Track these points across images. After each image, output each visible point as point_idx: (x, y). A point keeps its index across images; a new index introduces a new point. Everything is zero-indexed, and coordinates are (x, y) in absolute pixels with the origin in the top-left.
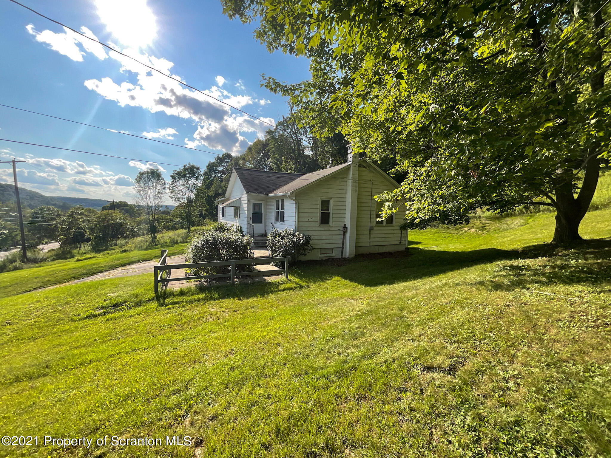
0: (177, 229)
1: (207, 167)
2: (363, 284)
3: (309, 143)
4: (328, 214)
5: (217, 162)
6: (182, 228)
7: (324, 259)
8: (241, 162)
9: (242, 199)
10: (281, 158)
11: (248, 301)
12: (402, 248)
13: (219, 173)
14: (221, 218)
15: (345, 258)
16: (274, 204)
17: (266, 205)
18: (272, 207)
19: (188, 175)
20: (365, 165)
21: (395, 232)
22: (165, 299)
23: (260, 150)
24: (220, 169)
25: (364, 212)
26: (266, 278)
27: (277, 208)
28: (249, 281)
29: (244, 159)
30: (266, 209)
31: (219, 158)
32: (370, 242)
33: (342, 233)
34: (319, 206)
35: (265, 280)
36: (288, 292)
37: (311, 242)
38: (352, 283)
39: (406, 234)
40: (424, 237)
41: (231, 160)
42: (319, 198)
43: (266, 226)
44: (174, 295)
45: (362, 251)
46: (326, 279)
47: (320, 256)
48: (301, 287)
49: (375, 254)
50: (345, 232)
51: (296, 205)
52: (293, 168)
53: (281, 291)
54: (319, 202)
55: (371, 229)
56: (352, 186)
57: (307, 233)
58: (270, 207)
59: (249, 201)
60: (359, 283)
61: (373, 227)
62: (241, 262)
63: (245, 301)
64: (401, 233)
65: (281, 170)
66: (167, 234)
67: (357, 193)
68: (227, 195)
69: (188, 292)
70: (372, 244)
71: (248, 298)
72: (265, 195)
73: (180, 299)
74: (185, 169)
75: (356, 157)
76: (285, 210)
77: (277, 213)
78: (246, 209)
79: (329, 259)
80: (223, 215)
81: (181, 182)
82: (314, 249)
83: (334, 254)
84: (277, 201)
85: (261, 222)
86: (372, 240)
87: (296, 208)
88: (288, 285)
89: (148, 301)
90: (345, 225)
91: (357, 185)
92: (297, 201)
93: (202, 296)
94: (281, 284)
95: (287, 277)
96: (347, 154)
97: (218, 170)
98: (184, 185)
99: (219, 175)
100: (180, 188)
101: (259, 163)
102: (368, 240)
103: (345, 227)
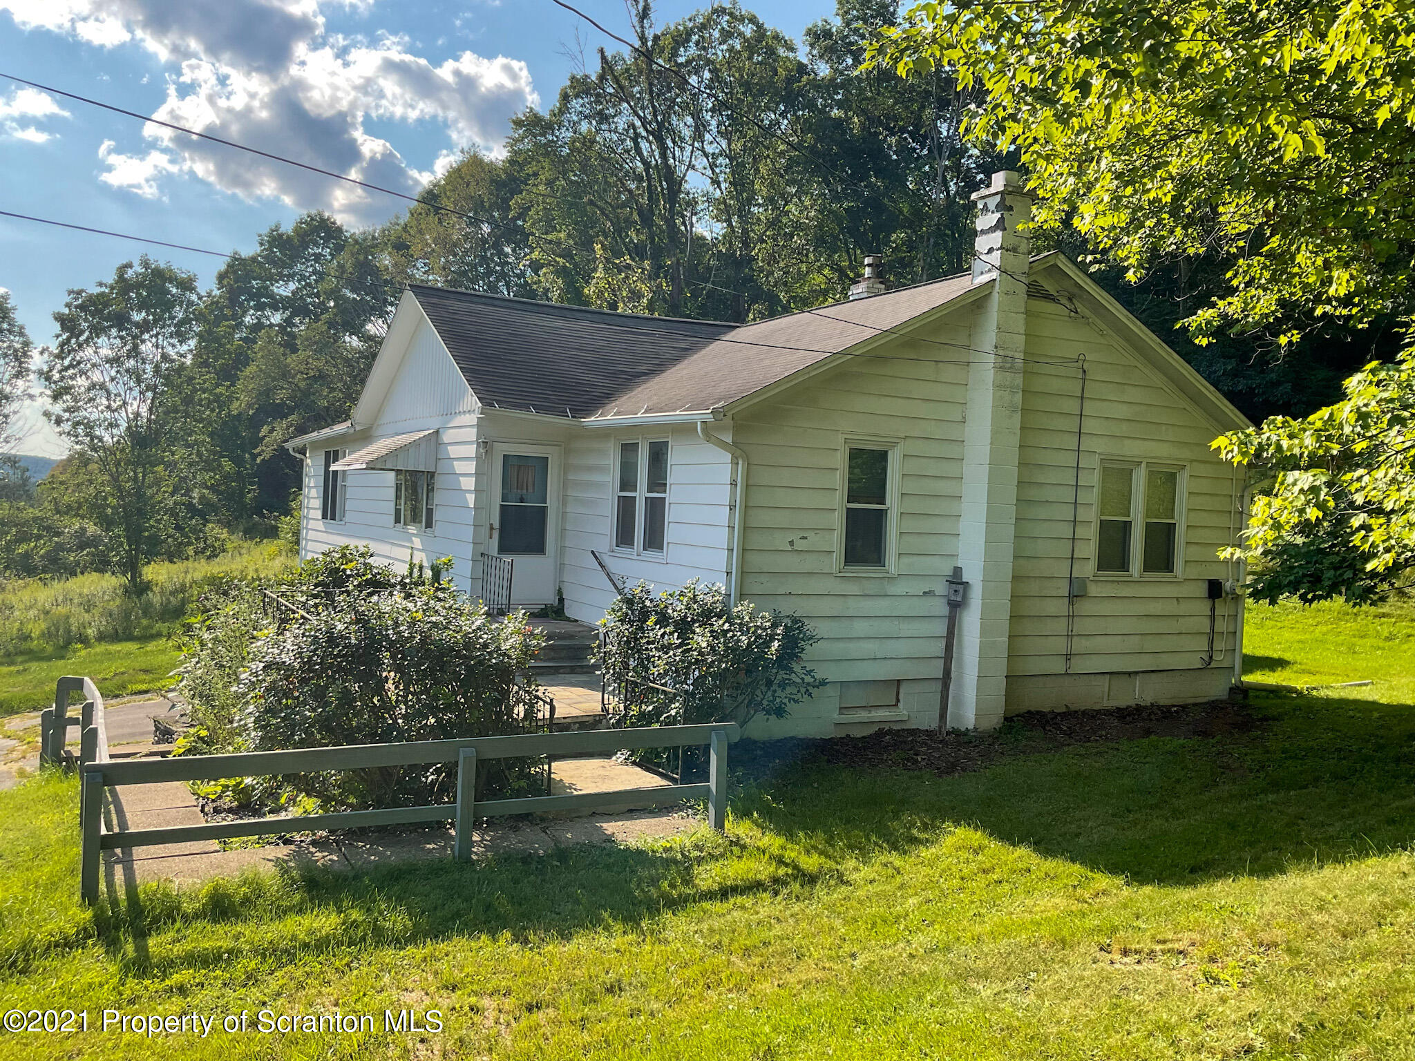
0: (73, 574)
1: (221, 277)
2: (1113, 869)
3: (715, 182)
4: (880, 516)
5: (270, 258)
6: (101, 565)
7: (857, 733)
8: (386, 260)
9: (447, 437)
10: (587, 245)
11: (570, 948)
12: (1216, 688)
13: (275, 308)
14: (320, 525)
15: (956, 733)
16: (612, 460)
17: (566, 468)
18: (596, 477)
19: (137, 317)
20: (1050, 287)
21: (1184, 608)
22: (141, 935)
23: (479, 205)
24: (284, 290)
25: (1042, 513)
26: (610, 827)
27: (627, 483)
28: (536, 842)
29: (400, 246)
30: (565, 484)
31: (276, 240)
32: (1068, 657)
33: (942, 608)
34: (839, 480)
35: (609, 839)
36: (747, 901)
37: (810, 651)
38: (1050, 865)
39: (1236, 618)
40: (1287, 635)
41: (338, 249)
42: (841, 438)
43: (561, 567)
44: (186, 918)
45: (1042, 698)
46: (914, 841)
47: (836, 717)
48: (810, 879)
49: (1092, 715)
50: (956, 605)
51: (734, 471)
52: (648, 295)
53: (709, 896)
54: (840, 461)
55: (1076, 593)
56: (998, 387)
57: (787, 608)
58: (586, 477)
59: (485, 445)
60: (1094, 865)
61: (1083, 581)
62: (497, 746)
63: (556, 950)
64: (1213, 617)
65: (587, 304)
66: (26, 596)
67: (1017, 418)
68: (362, 412)
69: (246, 901)
70: (1079, 666)
71: (566, 936)
72: (568, 421)
73: (218, 937)
74: (123, 285)
75: (1014, 250)
76: (672, 495)
77: (626, 508)
78: (469, 483)
79: (880, 734)
80: (330, 511)
81: (106, 346)
82: (823, 683)
83: (902, 711)
84: (629, 449)
85: (538, 547)
86: (1079, 645)
87: (734, 484)
88: (736, 869)
89: (66, 945)
90: (958, 571)
91: (1019, 380)
92: (739, 450)
93: (325, 922)
94: (700, 860)
95: (719, 825)
96: (974, 233)
97: (271, 296)
98: (115, 361)
99: (276, 318)
100: (96, 376)
101: (474, 267)
102: (1060, 645)
103: (957, 581)
